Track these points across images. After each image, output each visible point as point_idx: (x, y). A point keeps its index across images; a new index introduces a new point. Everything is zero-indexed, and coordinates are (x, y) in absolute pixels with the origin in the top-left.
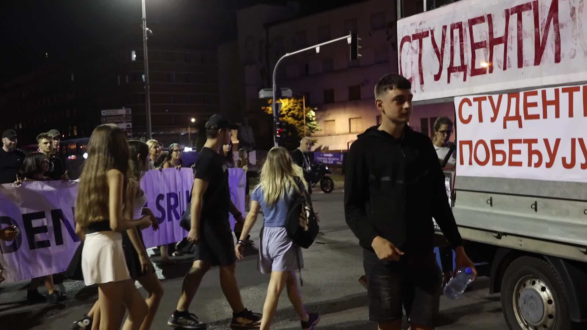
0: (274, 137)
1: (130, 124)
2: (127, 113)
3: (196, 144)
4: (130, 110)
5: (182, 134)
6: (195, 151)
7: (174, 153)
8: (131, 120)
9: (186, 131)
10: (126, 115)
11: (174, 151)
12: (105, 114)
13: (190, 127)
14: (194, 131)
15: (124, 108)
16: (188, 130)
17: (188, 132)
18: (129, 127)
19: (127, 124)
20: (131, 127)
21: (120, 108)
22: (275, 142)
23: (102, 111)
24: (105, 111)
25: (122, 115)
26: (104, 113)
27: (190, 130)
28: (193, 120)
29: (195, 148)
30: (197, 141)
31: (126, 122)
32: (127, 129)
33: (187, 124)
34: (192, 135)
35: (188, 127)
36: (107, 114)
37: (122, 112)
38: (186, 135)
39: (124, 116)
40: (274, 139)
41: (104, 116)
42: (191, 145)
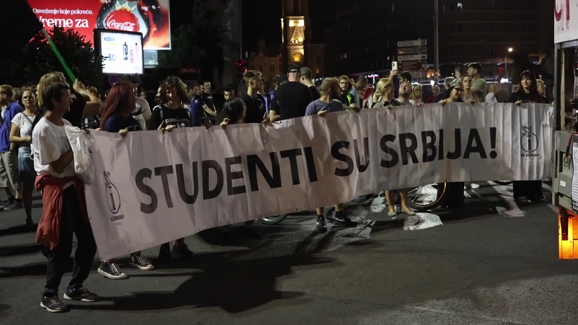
0: (574, 71)
1: (426, 55)
2: (422, 44)
3: (512, 75)
4: (426, 41)
5: (499, 64)
6: (510, 82)
7: (454, 90)
8: (426, 52)
9: (503, 61)
10: (421, 46)
11: (455, 88)
12: (401, 46)
13: (507, 57)
14: (511, 62)
15: (420, 39)
16: (505, 60)
17: (505, 63)
18: (424, 59)
19: (422, 55)
20: (426, 58)
21: (416, 39)
22: (575, 76)
23: (398, 43)
24: (401, 42)
25: (417, 46)
26: (400, 44)
27: (507, 60)
28: (510, 50)
29: (511, 79)
30: (513, 72)
31: (422, 53)
32: (421, 60)
33: (503, 54)
34: (508, 65)
35: (505, 57)
36: (403, 45)
37: (418, 43)
38: (503, 65)
39: (420, 47)
40: (574, 73)
41: (400, 48)
42: (507, 75)
